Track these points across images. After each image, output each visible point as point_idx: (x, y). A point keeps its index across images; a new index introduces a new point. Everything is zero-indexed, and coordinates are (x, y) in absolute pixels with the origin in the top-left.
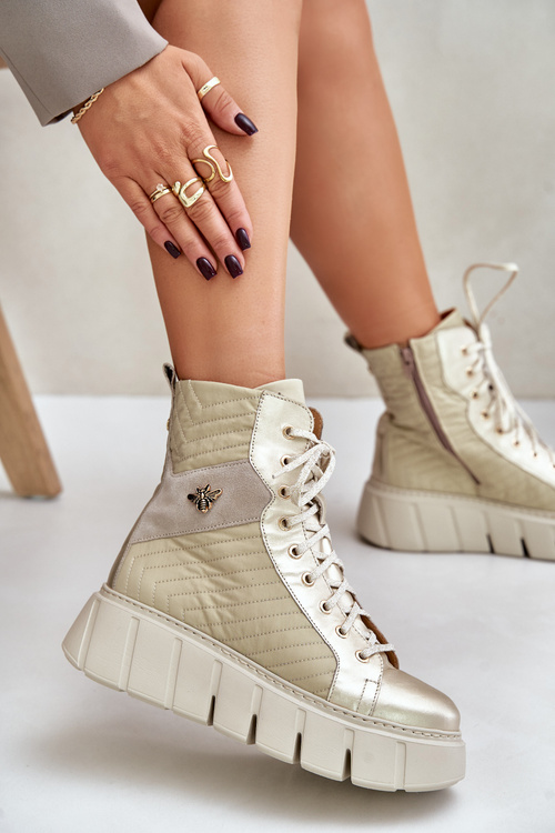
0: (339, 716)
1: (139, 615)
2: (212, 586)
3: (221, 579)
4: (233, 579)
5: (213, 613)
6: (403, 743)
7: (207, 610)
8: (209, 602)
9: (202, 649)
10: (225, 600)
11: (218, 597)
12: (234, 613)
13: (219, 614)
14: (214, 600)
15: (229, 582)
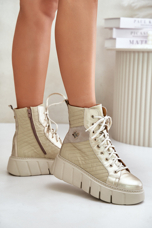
0: (109, 187)
1: (65, 162)
2: (80, 156)
3: (82, 154)
4: (85, 154)
5: (80, 162)
6: (125, 194)
7: (79, 161)
8: (80, 160)
9: (78, 171)
10: (83, 159)
11: (82, 158)
12: (85, 162)
13: (82, 162)
14: (81, 159)
15: (84, 155)
